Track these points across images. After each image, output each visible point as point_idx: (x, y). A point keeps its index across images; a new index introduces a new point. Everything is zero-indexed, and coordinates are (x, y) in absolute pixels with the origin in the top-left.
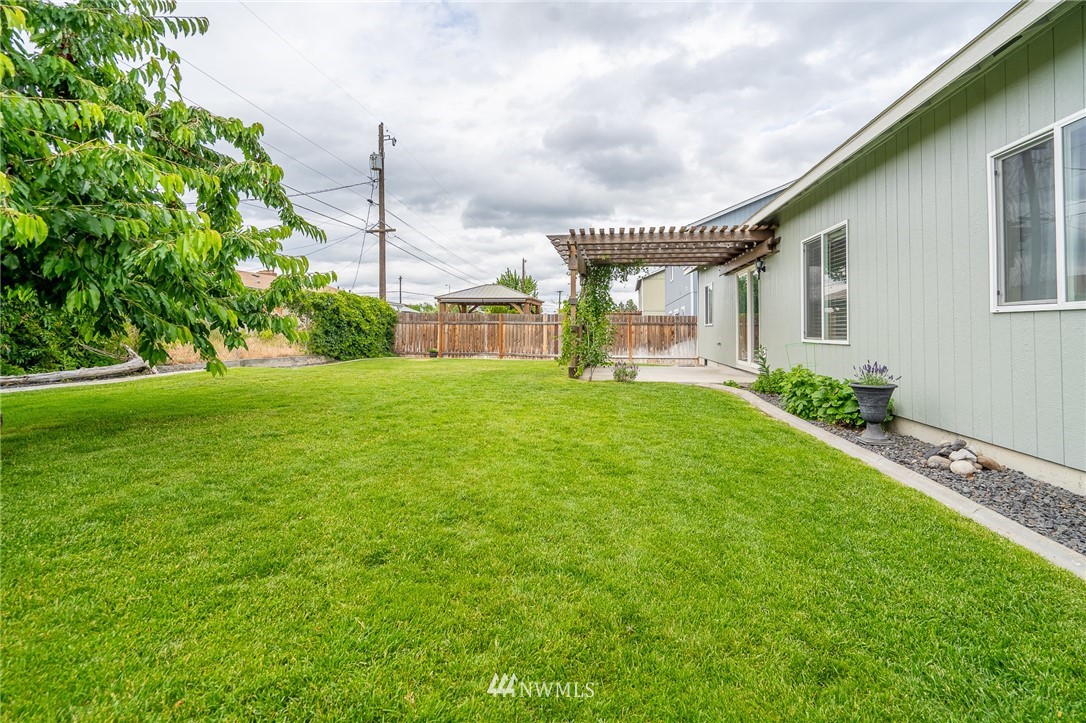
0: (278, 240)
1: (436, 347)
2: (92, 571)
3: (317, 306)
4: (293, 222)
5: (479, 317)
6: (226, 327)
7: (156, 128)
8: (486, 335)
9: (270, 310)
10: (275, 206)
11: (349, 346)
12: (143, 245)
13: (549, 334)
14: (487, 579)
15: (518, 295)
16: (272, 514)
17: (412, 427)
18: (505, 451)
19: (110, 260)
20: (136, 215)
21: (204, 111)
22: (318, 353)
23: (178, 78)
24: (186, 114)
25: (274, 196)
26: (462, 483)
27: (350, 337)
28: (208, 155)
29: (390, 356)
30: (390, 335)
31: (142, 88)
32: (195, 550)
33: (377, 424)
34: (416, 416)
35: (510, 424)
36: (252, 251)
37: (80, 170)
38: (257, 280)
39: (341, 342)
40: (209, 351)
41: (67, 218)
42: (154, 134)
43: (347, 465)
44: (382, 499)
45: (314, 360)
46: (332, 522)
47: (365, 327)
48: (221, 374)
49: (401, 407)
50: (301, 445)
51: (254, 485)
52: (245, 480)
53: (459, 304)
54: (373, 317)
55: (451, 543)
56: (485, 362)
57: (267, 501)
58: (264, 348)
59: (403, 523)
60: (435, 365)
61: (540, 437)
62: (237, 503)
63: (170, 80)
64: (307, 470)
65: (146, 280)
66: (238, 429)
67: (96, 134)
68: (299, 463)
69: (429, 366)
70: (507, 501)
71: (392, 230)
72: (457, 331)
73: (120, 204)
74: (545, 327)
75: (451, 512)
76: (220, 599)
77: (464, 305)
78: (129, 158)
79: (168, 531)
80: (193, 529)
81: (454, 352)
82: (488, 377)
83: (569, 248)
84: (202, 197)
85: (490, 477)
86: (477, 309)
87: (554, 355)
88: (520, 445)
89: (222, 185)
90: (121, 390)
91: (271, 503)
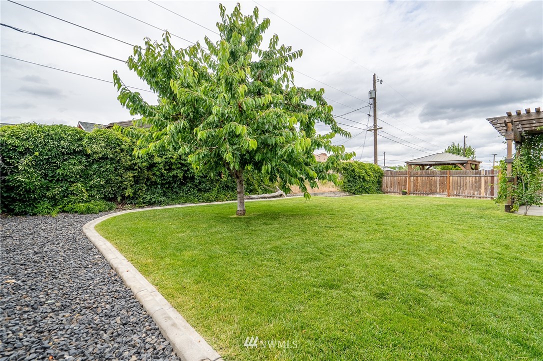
0: (329, 139)
1: (406, 189)
2: (273, 270)
3: (344, 169)
4: (336, 130)
5: (433, 172)
6: (311, 178)
7: (286, 99)
8: (438, 183)
9: (327, 171)
10: (329, 124)
11: (359, 188)
12: (284, 146)
13: (486, 182)
14: (451, 327)
15: (461, 158)
16: (332, 262)
17: (396, 231)
18: (457, 253)
19: (274, 153)
20: (281, 135)
21: (302, 88)
22: (345, 191)
23: (293, 77)
24: (296, 91)
25: (329, 120)
26: (429, 267)
27: (360, 183)
28: (303, 107)
29: (380, 193)
30: (379, 183)
31: (281, 85)
32: (304, 270)
33: (376, 227)
34: (397, 226)
35: (461, 238)
36: (321, 145)
37: (265, 121)
38: (319, 158)
39: (356, 185)
40: (304, 189)
41: (262, 139)
42: (286, 102)
43: (363, 246)
44: (382, 266)
45: (343, 194)
46: (359, 273)
47: (367, 178)
48: (309, 198)
49: (389, 220)
50: (342, 233)
51: (324, 248)
52: (321, 245)
53: (420, 165)
54: (371, 174)
55: (425, 299)
56: (438, 199)
57: (329, 256)
58: (323, 188)
59: (395, 281)
60: (406, 199)
61: (484, 248)
62: (318, 254)
63: (290, 79)
64: (345, 245)
65: (284, 160)
66: (315, 222)
67: (268, 107)
68: (341, 241)
69: (402, 200)
70: (462, 284)
71: (380, 128)
72: (419, 180)
73: (276, 131)
74: (483, 179)
75: (423, 282)
76: (315, 294)
77: (423, 166)
78: (279, 113)
79: (295, 260)
80: (304, 261)
81: (417, 192)
82: (440, 207)
83: (506, 125)
84: (301, 125)
85: (448, 267)
86: (431, 168)
87: (490, 196)
88: (468, 251)
89: (309, 118)
90: (275, 203)
91: (331, 257)
